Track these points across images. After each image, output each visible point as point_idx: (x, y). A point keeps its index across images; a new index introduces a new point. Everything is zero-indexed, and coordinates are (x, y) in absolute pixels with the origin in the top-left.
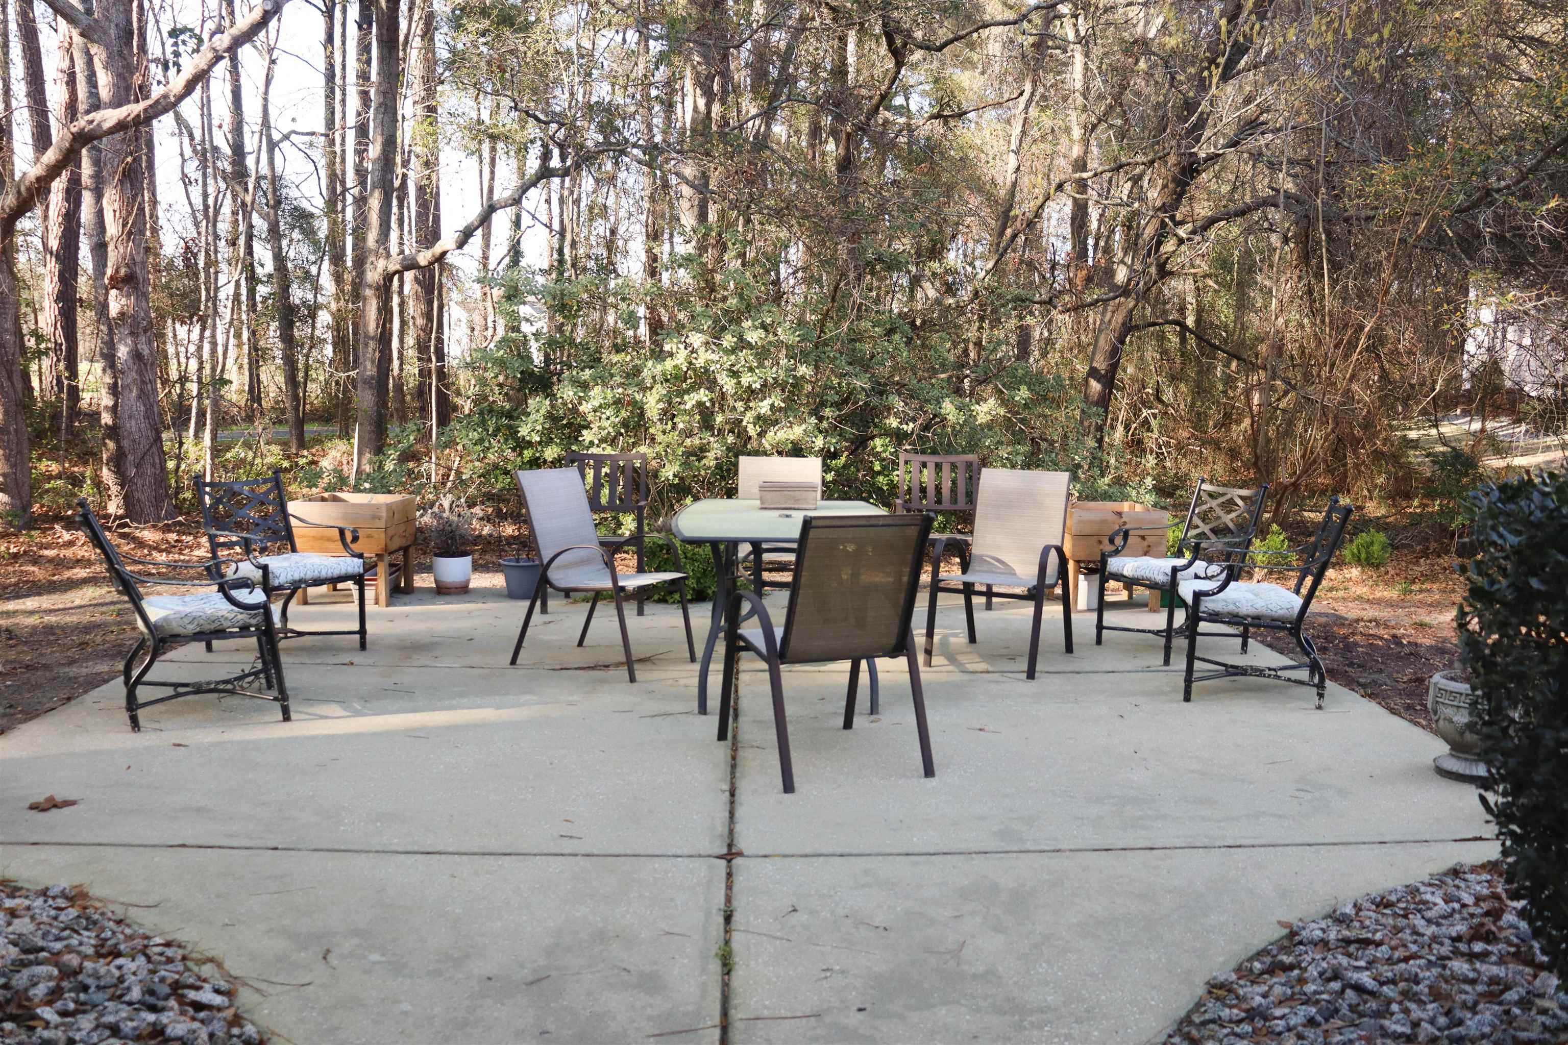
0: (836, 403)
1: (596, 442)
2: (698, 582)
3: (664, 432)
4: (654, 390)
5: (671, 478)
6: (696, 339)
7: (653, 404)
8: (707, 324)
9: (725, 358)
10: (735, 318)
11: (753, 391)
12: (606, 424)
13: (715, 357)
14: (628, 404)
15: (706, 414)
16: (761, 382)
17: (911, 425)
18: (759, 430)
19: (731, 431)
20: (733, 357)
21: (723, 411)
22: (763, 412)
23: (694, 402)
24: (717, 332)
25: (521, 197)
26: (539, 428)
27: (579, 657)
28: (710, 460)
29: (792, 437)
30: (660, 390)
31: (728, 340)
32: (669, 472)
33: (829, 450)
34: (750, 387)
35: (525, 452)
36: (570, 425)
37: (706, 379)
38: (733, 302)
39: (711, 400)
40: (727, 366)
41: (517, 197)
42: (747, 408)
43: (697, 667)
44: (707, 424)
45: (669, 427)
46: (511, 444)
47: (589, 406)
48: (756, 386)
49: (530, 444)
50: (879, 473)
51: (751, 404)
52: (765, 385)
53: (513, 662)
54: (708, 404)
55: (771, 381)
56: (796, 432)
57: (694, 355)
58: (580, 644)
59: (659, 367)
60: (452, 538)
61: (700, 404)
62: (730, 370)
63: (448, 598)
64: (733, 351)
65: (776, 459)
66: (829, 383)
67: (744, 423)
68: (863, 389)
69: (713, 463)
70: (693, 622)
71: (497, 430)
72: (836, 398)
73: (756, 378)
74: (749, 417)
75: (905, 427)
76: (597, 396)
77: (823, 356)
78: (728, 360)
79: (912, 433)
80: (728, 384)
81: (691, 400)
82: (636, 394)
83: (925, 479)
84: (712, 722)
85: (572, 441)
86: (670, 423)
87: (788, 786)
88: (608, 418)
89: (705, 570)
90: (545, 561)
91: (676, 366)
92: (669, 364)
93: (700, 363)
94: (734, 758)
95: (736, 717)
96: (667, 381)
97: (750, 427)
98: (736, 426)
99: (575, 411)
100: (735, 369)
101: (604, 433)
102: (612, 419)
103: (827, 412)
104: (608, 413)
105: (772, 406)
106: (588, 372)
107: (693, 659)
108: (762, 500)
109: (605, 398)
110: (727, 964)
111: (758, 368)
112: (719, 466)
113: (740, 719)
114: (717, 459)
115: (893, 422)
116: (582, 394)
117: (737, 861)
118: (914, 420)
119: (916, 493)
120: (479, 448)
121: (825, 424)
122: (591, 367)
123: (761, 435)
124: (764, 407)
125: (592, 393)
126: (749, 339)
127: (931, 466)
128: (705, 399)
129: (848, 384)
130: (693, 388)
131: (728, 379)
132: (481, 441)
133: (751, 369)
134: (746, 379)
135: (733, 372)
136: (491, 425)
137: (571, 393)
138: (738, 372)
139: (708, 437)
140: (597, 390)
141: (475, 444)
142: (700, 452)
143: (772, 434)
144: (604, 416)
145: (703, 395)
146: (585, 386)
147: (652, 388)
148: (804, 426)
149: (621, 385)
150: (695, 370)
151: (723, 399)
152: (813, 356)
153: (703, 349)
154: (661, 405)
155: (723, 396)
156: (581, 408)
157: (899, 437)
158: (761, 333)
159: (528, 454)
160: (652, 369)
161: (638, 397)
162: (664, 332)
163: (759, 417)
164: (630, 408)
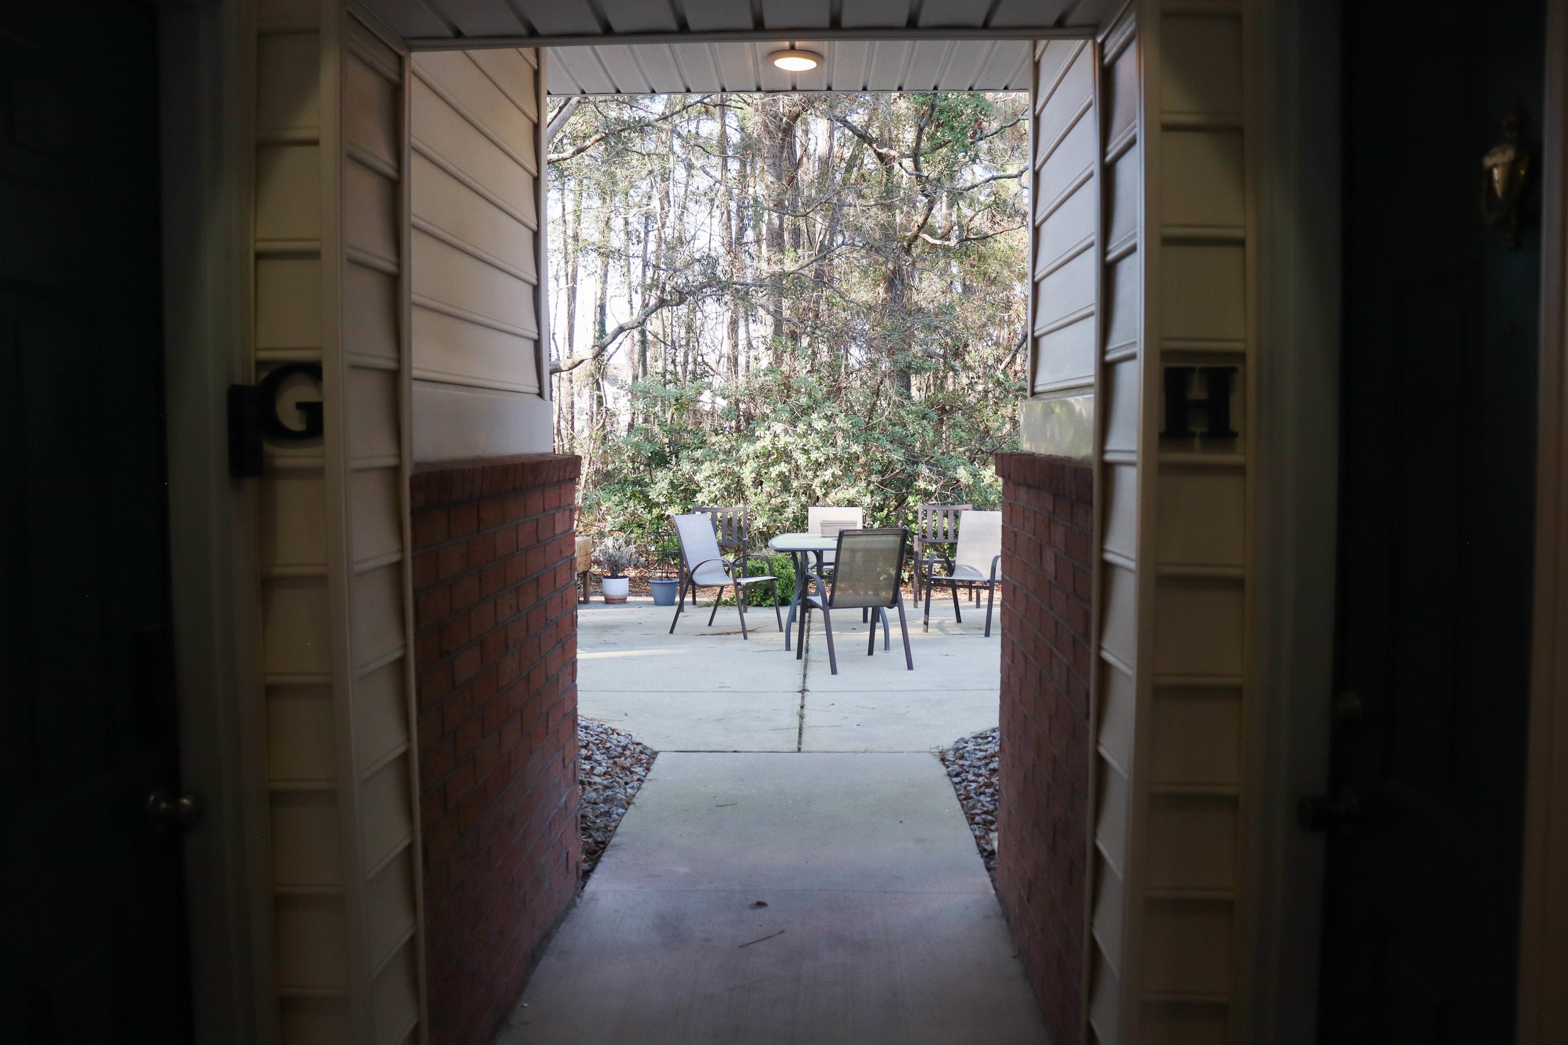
0: (879, 471)
1: (707, 502)
2: (783, 592)
3: (756, 494)
4: (748, 464)
5: (761, 527)
6: (778, 427)
7: (747, 474)
8: (785, 416)
9: (799, 441)
10: (806, 411)
11: (820, 464)
12: (713, 489)
13: (791, 440)
14: (730, 474)
15: (785, 482)
16: (825, 457)
17: (935, 486)
18: (824, 491)
19: (805, 493)
20: (804, 440)
21: (798, 478)
22: (826, 479)
23: (777, 473)
24: (793, 423)
25: (644, 320)
26: (665, 492)
27: (710, 630)
28: (789, 513)
29: (848, 497)
30: (751, 465)
31: (801, 427)
32: (759, 523)
33: (875, 505)
34: (817, 460)
35: (654, 510)
36: (685, 490)
37: (785, 455)
38: (804, 400)
39: (790, 471)
40: (800, 446)
41: (641, 321)
42: (816, 476)
43: (784, 634)
44: (786, 488)
45: (759, 490)
46: (643, 504)
47: (702, 476)
48: (822, 460)
49: (657, 505)
50: (912, 522)
51: (818, 473)
52: (828, 459)
53: (671, 632)
54: (787, 474)
55: (832, 456)
56: (852, 493)
57: (777, 439)
58: (710, 624)
59: (752, 448)
60: (616, 566)
61: (781, 474)
62: (803, 449)
63: (615, 606)
64: (805, 435)
65: (836, 508)
66: (874, 457)
67: (813, 487)
68: (899, 461)
69: (791, 516)
70: (782, 615)
71: (633, 495)
72: (880, 468)
73: (821, 454)
74: (817, 482)
75: (930, 488)
76: (707, 469)
77: (869, 437)
78: (801, 442)
79: (935, 492)
80: (801, 459)
81: (774, 471)
82: (735, 467)
83: (946, 525)
84: (794, 653)
85: (688, 501)
86: (760, 487)
87: (834, 671)
88: (715, 485)
89: (787, 584)
90: (691, 570)
91: (763, 447)
92: (759, 445)
93: (780, 444)
94: (806, 665)
95: (807, 651)
96: (757, 457)
97: (818, 490)
98: (808, 490)
99: (691, 480)
100: (806, 448)
101: (713, 496)
102: (718, 485)
103: (873, 478)
104: (715, 481)
105: (833, 474)
106: (700, 451)
107: (781, 630)
108: (822, 532)
109: (713, 470)
110: (802, 717)
111: (822, 447)
112: (795, 519)
113: (810, 653)
114: (794, 513)
115: (921, 484)
116: (696, 468)
117: (806, 693)
118: (936, 482)
119: (940, 534)
120: (620, 508)
121: (872, 487)
122: (701, 448)
123: (825, 495)
124: (827, 475)
125: (703, 467)
126: (816, 427)
127: (951, 515)
128: (785, 470)
129: (888, 457)
130: (776, 462)
131: (801, 456)
132: (621, 502)
133: (817, 448)
134: (814, 455)
135: (805, 450)
136: (629, 491)
137: (688, 467)
138: (808, 450)
139: (786, 497)
140: (707, 464)
141: (617, 505)
142: (780, 509)
143: (833, 494)
144: (712, 484)
145: (783, 467)
146: (697, 462)
147: (746, 462)
148: (856, 489)
149: (723, 461)
150: (777, 449)
151: (797, 470)
152: (862, 438)
153: (783, 434)
154: (754, 475)
155: (797, 467)
156: (696, 478)
157: (927, 494)
158: (825, 422)
159: (656, 511)
160: (746, 449)
161: (736, 469)
162: (754, 422)
163: (825, 483)
164: (731, 477)
